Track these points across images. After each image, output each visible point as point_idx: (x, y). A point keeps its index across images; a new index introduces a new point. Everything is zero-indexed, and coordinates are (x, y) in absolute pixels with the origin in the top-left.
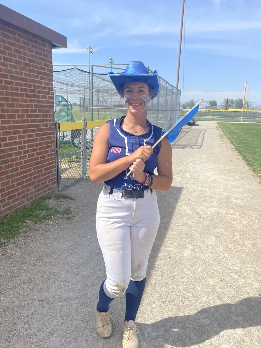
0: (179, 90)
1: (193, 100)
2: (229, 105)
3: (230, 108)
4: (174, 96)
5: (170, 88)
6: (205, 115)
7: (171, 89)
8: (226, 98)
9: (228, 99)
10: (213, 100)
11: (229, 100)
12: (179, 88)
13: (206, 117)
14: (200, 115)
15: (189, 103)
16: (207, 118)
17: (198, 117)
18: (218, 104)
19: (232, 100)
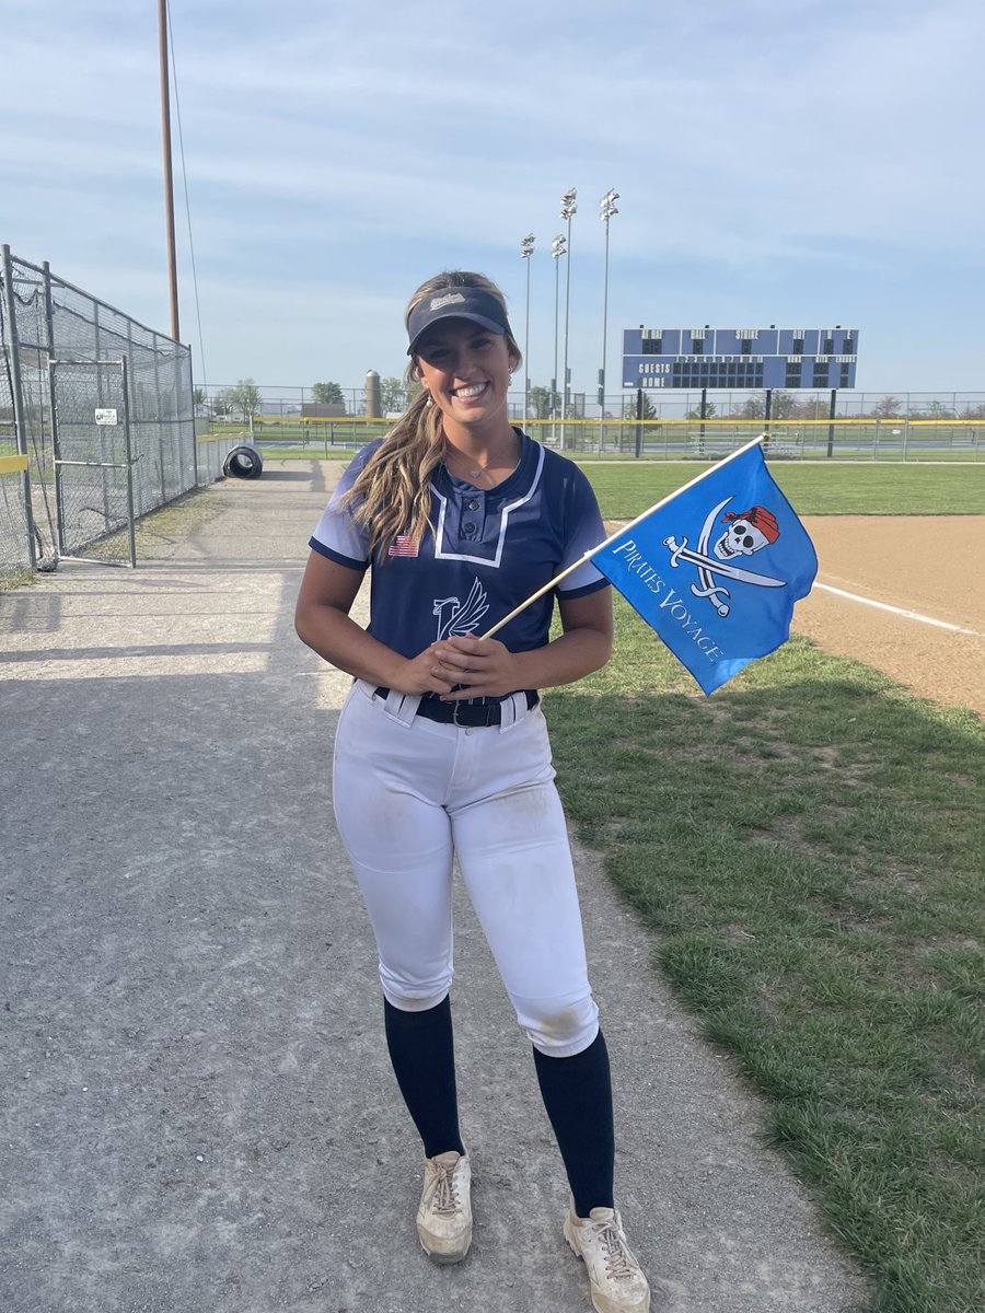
0: (185, 348)
1: (250, 381)
2: (384, 399)
3: (391, 411)
4: (167, 371)
5: (147, 339)
6: (300, 439)
7: (151, 342)
8: (370, 374)
9: (376, 379)
10: (327, 382)
11: (381, 381)
12: (182, 341)
13: (303, 444)
14: (282, 439)
15: (236, 394)
16: (307, 448)
17: (276, 444)
18: (347, 396)
19: (392, 379)
